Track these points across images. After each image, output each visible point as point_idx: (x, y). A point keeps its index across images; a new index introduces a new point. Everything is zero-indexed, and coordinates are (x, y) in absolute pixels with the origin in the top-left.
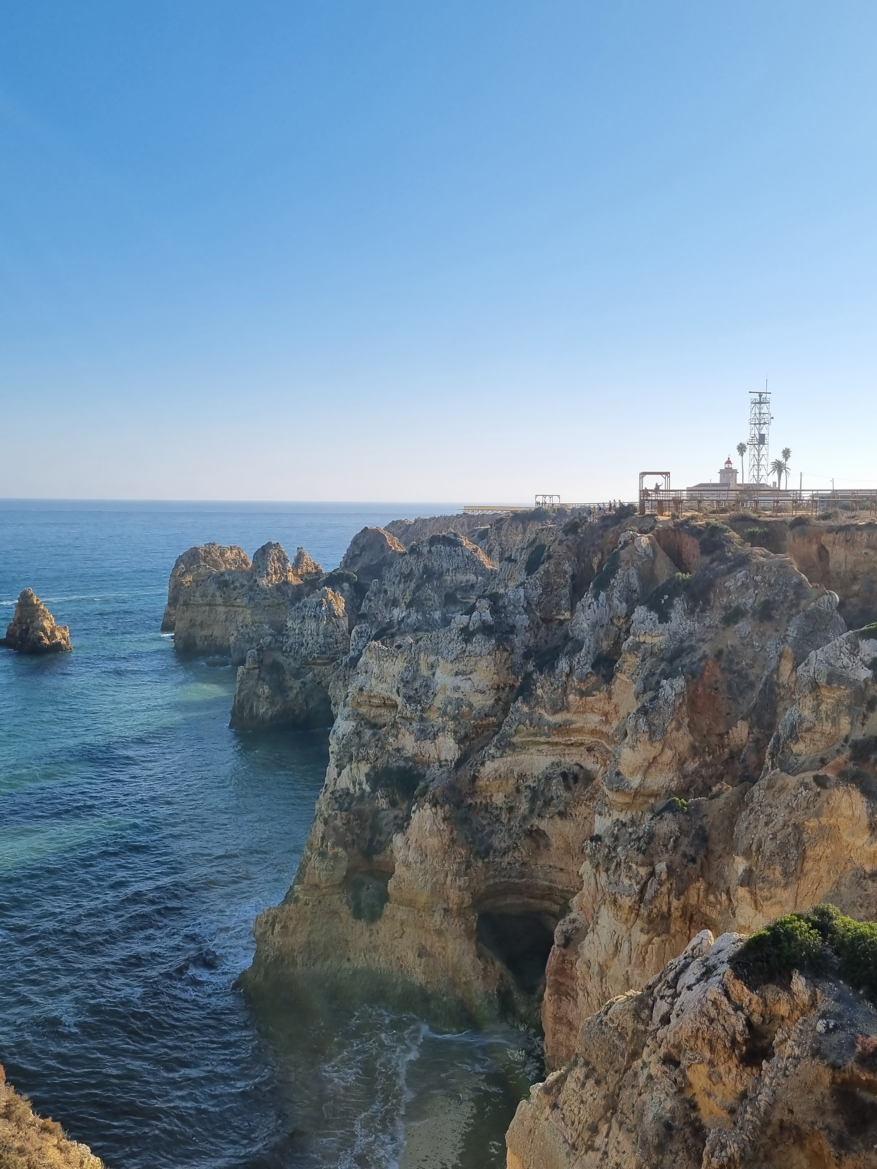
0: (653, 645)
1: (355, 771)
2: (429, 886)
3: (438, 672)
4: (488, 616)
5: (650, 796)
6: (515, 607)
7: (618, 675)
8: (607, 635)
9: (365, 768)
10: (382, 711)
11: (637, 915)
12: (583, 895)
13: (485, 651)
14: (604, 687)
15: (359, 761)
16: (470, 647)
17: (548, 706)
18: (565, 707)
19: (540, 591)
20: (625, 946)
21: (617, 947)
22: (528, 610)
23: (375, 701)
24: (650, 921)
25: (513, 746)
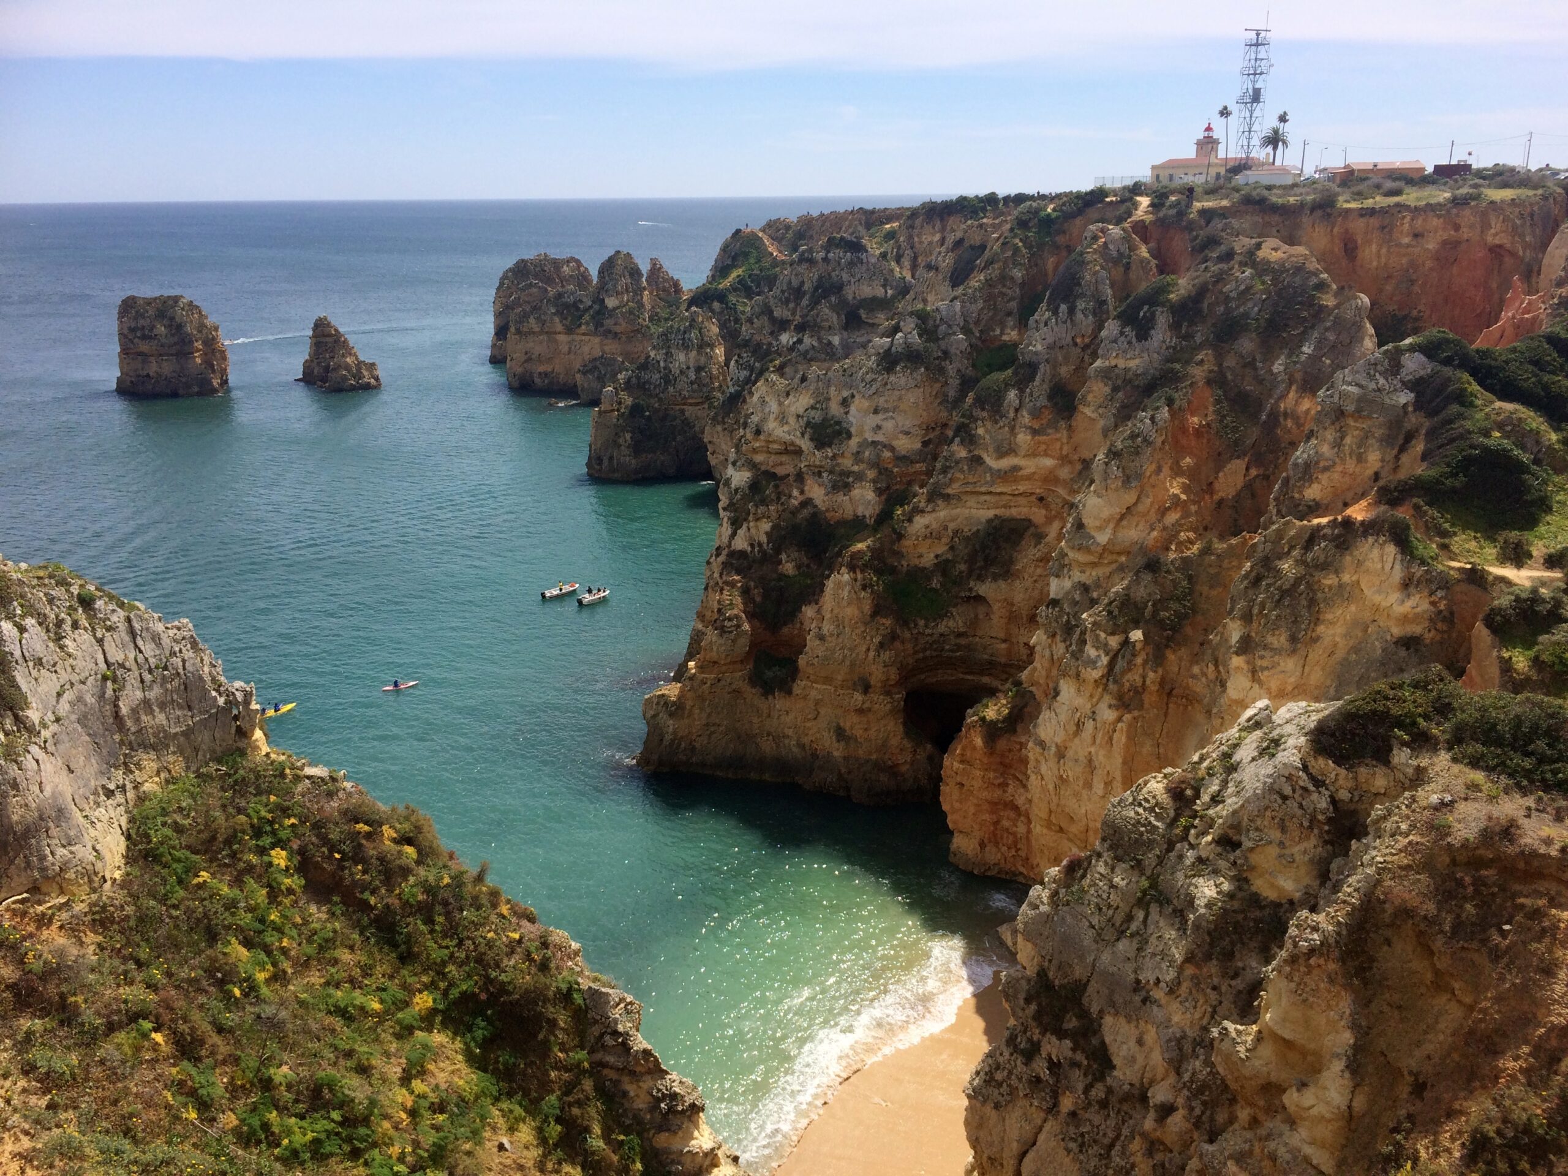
0: (1126, 370)
1: (753, 531)
2: (848, 663)
3: (853, 409)
4: (915, 338)
5: (1119, 554)
6: (950, 326)
7: (1081, 407)
8: (1066, 359)
9: (766, 526)
10: (784, 458)
11: (1104, 690)
12: (1035, 669)
13: (912, 383)
14: (1063, 424)
15: (757, 520)
16: (892, 378)
17: (991, 449)
18: (1012, 451)
19: (980, 304)
20: (1089, 725)
21: (1079, 726)
22: (966, 330)
23: (775, 446)
24: (1120, 697)
25: (947, 498)
